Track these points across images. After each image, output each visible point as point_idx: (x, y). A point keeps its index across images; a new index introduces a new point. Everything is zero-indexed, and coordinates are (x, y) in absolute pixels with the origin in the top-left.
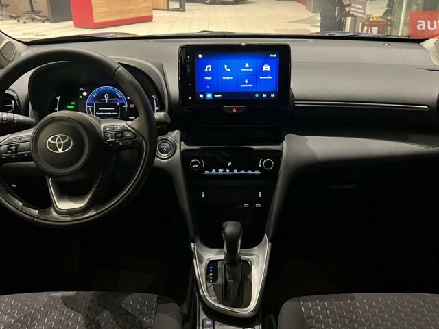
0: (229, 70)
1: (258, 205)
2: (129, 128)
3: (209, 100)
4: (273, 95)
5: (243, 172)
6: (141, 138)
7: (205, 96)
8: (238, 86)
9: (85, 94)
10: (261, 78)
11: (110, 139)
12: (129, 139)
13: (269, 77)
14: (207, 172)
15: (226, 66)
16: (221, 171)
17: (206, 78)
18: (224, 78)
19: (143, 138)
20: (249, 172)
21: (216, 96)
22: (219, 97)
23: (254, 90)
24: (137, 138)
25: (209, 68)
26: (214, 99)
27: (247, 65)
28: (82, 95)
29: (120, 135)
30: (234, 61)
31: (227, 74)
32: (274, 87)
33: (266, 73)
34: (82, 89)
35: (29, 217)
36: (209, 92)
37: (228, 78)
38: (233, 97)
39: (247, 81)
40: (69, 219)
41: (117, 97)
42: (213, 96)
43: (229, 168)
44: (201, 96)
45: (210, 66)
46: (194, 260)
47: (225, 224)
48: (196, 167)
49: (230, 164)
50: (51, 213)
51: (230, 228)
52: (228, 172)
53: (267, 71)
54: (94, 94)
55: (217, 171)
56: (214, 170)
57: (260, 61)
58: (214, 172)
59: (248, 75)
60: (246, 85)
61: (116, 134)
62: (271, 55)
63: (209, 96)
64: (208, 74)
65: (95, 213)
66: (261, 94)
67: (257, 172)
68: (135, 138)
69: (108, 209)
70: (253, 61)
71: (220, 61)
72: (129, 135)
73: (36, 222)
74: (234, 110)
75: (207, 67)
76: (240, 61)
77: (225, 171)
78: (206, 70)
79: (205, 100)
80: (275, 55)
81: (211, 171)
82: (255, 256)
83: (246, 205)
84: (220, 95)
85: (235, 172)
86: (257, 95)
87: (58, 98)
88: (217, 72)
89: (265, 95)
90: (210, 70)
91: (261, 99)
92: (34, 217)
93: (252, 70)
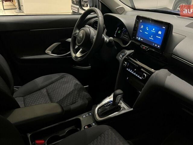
0: (148, 29)
4: (159, 46)
5: (137, 75)
7: (138, 38)
8: (148, 38)
10: (157, 37)
13: (159, 37)
15: (147, 28)
17: (140, 31)
18: (145, 33)
20: (139, 76)
21: (141, 39)
23: (153, 42)
26: (140, 41)
27: (154, 29)
31: (147, 31)
32: (160, 43)
33: (159, 35)
36: (140, 37)
37: (147, 33)
39: (152, 36)
43: (134, 71)
45: (143, 26)
48: (124, 65)
51: (118, 92)
55: (130, 70)
57: (159, 29)
59: (153, 34)
62: (163, 27)
64: (141, 29)
67: (141, 78)
70: (156, 28)
74: (144, 48)
76: (152, 27)
77: (132, 72)
78: (141, 27)
79: (138, 40)
80: (164, 28)
85: (135, 74)
86: (153, 44)
87: (118, 28)
89: (156, 45)
93: (155, 32)
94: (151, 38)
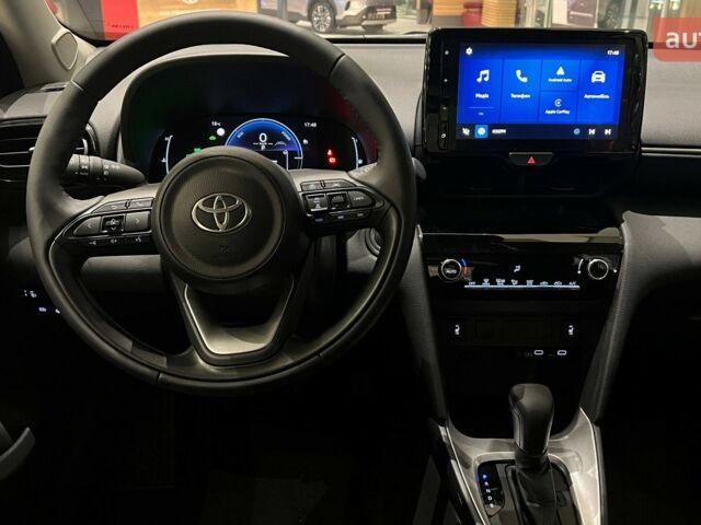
0: (525, 80)
1: (562, 353)
2: (358, 184)
3: (481, 141)
4: (608, 132)
5: (544, 284)
6: (387, 204)
7: (473, 132)
8: (540, 112)
9: (221, 132)
10: (587, 96)
11: (318, 208)
12: (360, 206)
13: (602, 96)
14: (472, 285)
15: (519, 73)
16: (500, 284)
17: (478, 95)
18: (513, 96)
19: (392, 204)
20: (558, 285)
21: (494, 131)
22: (501, 135)
23: (571, 121)
24: (378, 205)
25: (484, 76)
26: (491, 139)
27: (561, 72)
28: (216, 135)
29: (341, 199)
30: (534, 63)
31: (521, 88)
32: (611, 115)
33: (598, 87)
34: (215, 124)
35: (146, 370)
36: (482, 124)
37: (523, 96)
38: (530, 135)
39: (558, 103)
40: (235, 374)
41: (284, 139)
42: (490, 131)
43: (516, 276)
44: (466, 132)
45: (487, 72)
46: (453, 462)
47: (516, 389)
48: (452, 275)
49: (518, 268)
50: (194, 363)
51: (531, 397)
52: (515, 284)
53: (600, 83)
54: (239, 132)
55: (493, 282)
56: (486, 281)
57: (586, 63)
58: (486, 284)
59: (560, 90)
60: (558, 111)
61: (331, 197)
62: (610, 52)
63: (482, 131)
64: (482, 88)
65: (290, 362)
66: (585, 128)
67: (573, 286)
68: (374, 203)
69: (318, 353)
70: (574, 63)
71: (508, 62)
72: (359, 197)
73: (164, 383)
74: (531, 161)
75: (482, 73)
76: (548, 62)
77: (508, 282)
78: (479, 80)
79: (473, 141)
80: (617, 53)
81: (481, 282)
82: (573, 454)
83: (539, 353)
84: (504, 131)
85: (530, 284)
86: (577, 132)
87: (169, 139)
88: (501, 85)
89: (592, 132)
90: (486, 79)
91: (584, 140)
92: (160, 372)
93: (570, 80)
94: (556, 109)
